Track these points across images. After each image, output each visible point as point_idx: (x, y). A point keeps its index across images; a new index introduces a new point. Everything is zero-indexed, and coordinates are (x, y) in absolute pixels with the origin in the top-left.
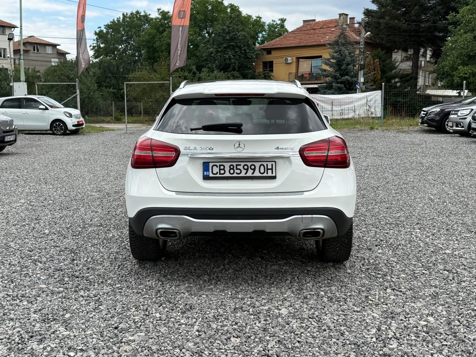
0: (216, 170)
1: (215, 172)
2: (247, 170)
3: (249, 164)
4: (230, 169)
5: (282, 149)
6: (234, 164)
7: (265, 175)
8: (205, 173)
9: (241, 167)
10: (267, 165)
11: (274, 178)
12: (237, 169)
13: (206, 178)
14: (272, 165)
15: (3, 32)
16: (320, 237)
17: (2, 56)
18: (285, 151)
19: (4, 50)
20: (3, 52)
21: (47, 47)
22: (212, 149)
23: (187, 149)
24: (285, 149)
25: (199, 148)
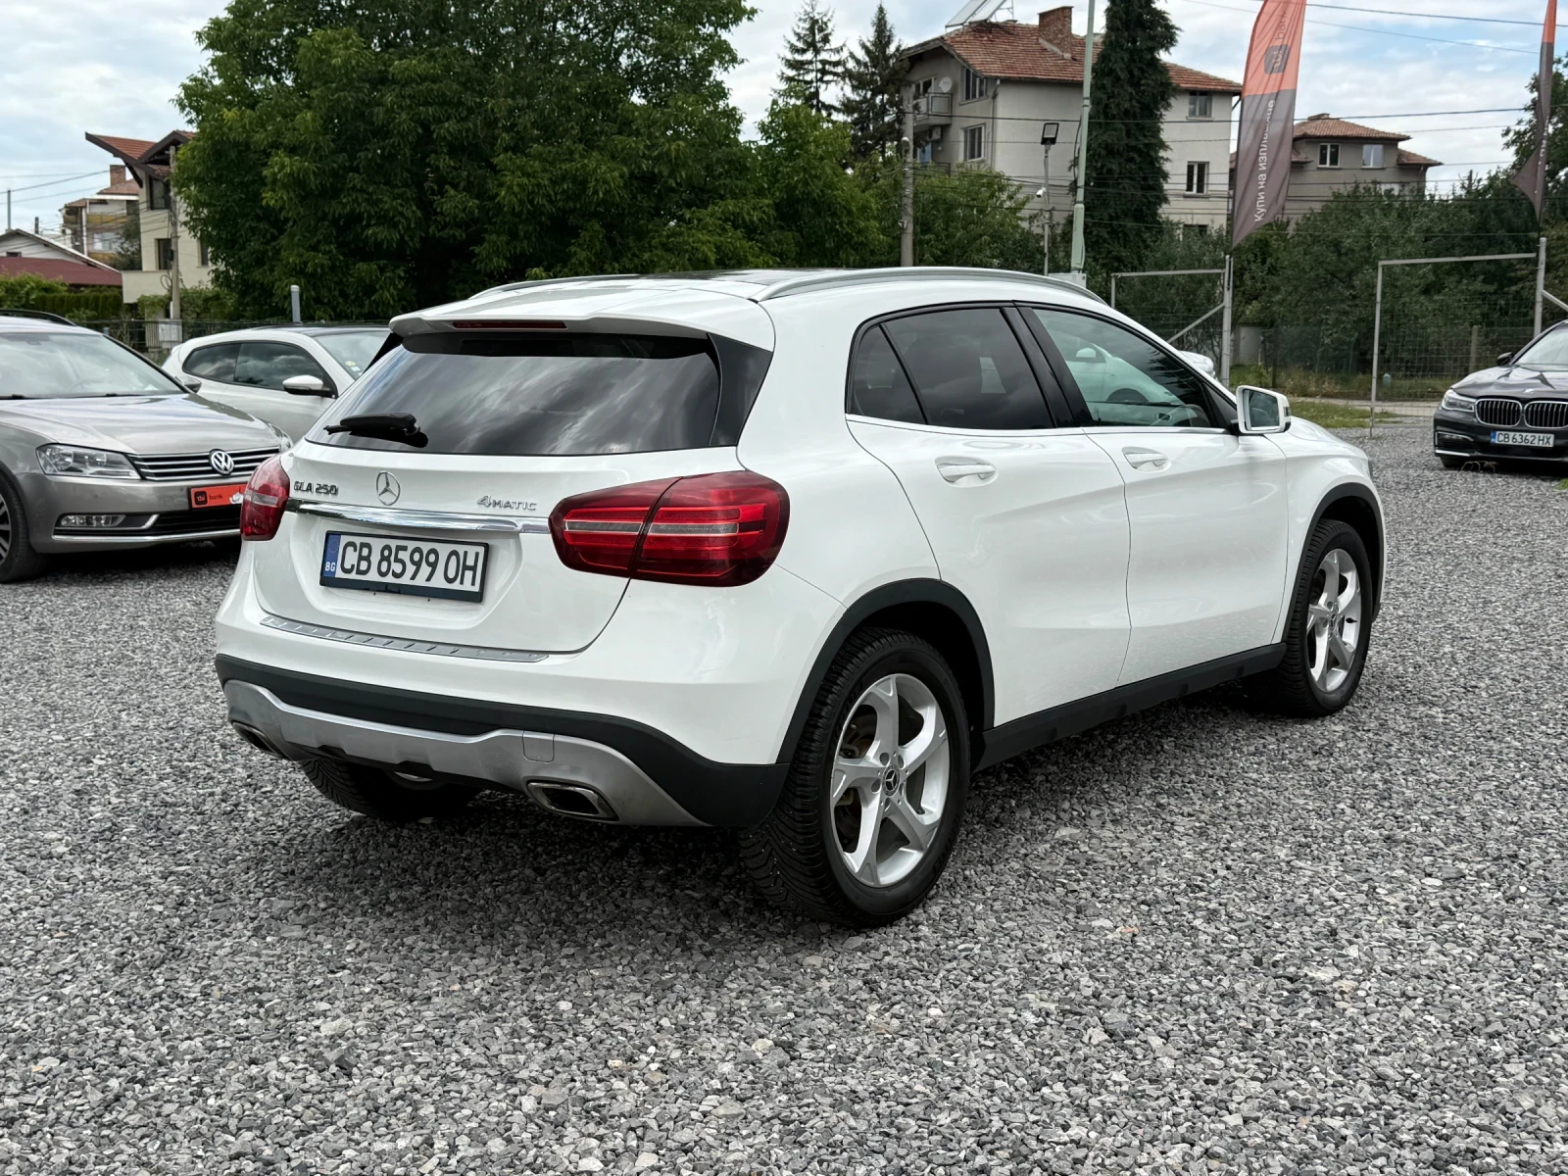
0: (351, 558)
1: (347, 566)
2: (418, 564)
3: (426, 547)
4: (383, 558)
5: (496, 504)
6: (393, 544)
7: (456, 586)
8: (328, 564)
9: (404, 555)
10: (466, 553)
11: (477, 598)
12: (397, 560)
13: (328, 581)
14: (477, 554)
15: (1205, 112)
16: (601, 813)
17: (1195, 187)
18: (508, 511)
19: (1202, 166)
20: (1198, 173)
21: (1366, 147)
22: (336, 493)
23: (299, 488)
24: (508, 505)
25: (315, 487)
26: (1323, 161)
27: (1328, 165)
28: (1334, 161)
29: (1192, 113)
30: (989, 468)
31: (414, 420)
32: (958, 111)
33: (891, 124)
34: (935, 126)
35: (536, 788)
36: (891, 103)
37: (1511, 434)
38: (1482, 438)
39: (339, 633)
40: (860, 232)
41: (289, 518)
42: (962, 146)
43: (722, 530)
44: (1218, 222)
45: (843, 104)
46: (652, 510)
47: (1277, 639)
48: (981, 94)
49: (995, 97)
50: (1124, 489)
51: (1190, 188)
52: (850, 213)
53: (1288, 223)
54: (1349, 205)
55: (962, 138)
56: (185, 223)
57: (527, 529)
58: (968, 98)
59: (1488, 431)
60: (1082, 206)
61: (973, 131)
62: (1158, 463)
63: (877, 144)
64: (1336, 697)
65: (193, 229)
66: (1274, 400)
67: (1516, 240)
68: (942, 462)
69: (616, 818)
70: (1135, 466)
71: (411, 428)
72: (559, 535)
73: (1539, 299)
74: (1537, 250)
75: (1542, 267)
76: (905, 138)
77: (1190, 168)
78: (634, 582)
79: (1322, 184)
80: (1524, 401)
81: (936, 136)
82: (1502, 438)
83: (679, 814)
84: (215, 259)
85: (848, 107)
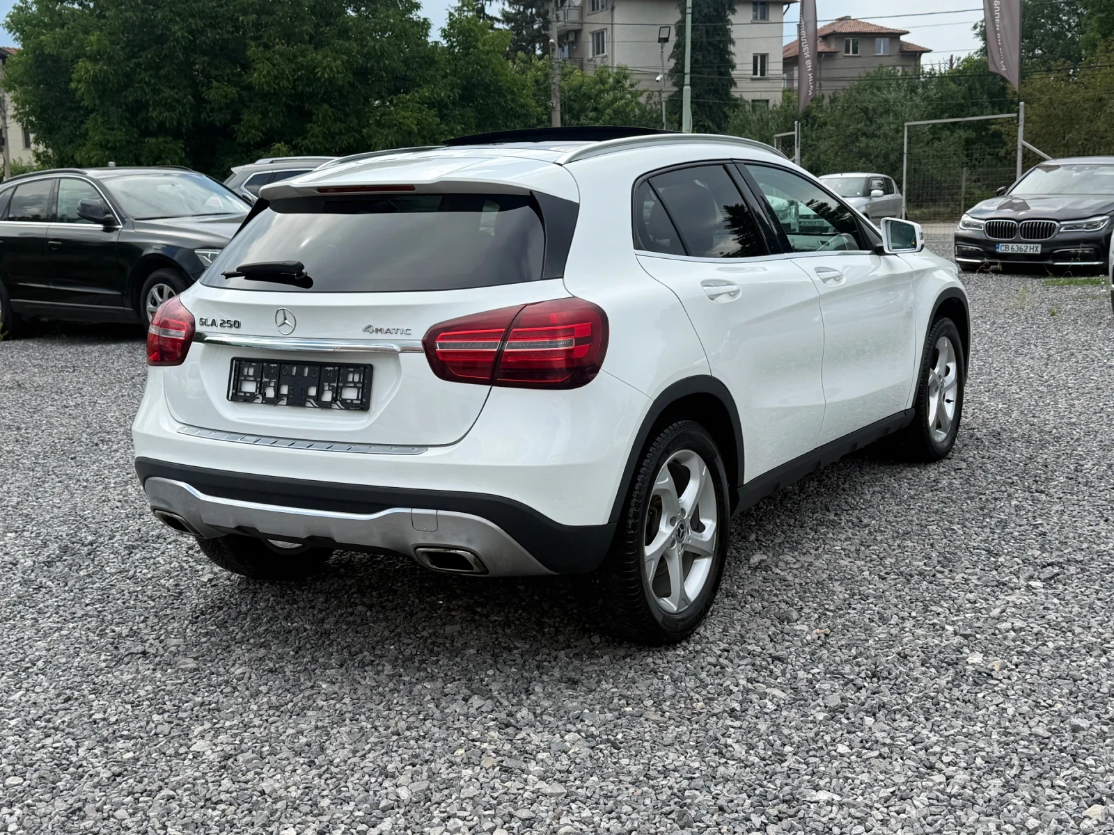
5: (377, 331)
15: (764, 17)
16: (476, 569)
17: (759, 72)
18: (388, 336)
19: (764, 57)
20: (760, 62)
21: (877, 40)
22: (238, 327)
23: (203, 323)
24: (388, 331)
25: (219, 322)
26: (847, 51)
27: (851, 54)
28: (855, 51)
29: (755, 18)
30: (735, 288)
31: (302, 267)
32: (587, 19)
33: (539, 30)
34: (570, 31)
35: (424, 553)
36: (538, 14)
37: (1010, 245)
38: (991, 249)
39: (247, 438)
40: (523, 106)
41: (196, 347)
42: (590, 46)
43: (561, 344)
44: (776, 99)
45: (503, 15)
46: (508, 330)
47: (909, 406)
48: (603, 7)
49: (613, 9)
50: (819, 300)
51: (755, 73)
52: (513, 92)
53: (823, 96)
54: (875, 82)
55: (590, 39)
56: (14, 117)
57: (404, 350)
58: (593, 9)
59: (995, 244)
60: (689, 87)
61: (598, 34)
62: (837, 279)
63: (528, 45)
64: (946, 444)
65: (20, 120)
66: (912, 227)
67: (993, 105)
68: (706, 283)
69: (487, 572)
70: (825, 281)
71: (300, 274)
72: (432, 353)
73: (1020, 147)
74: (1018, 112)
75: (1022, 123)
76: (551, 41)
77: (755, 58)
78: (494, 388)
79: (850, 69)
80: (1019, 221)
81: (571, 38)
82: (1003, 248)
83: (534, 565)
84: (37, 141)
85: (507, 18)
